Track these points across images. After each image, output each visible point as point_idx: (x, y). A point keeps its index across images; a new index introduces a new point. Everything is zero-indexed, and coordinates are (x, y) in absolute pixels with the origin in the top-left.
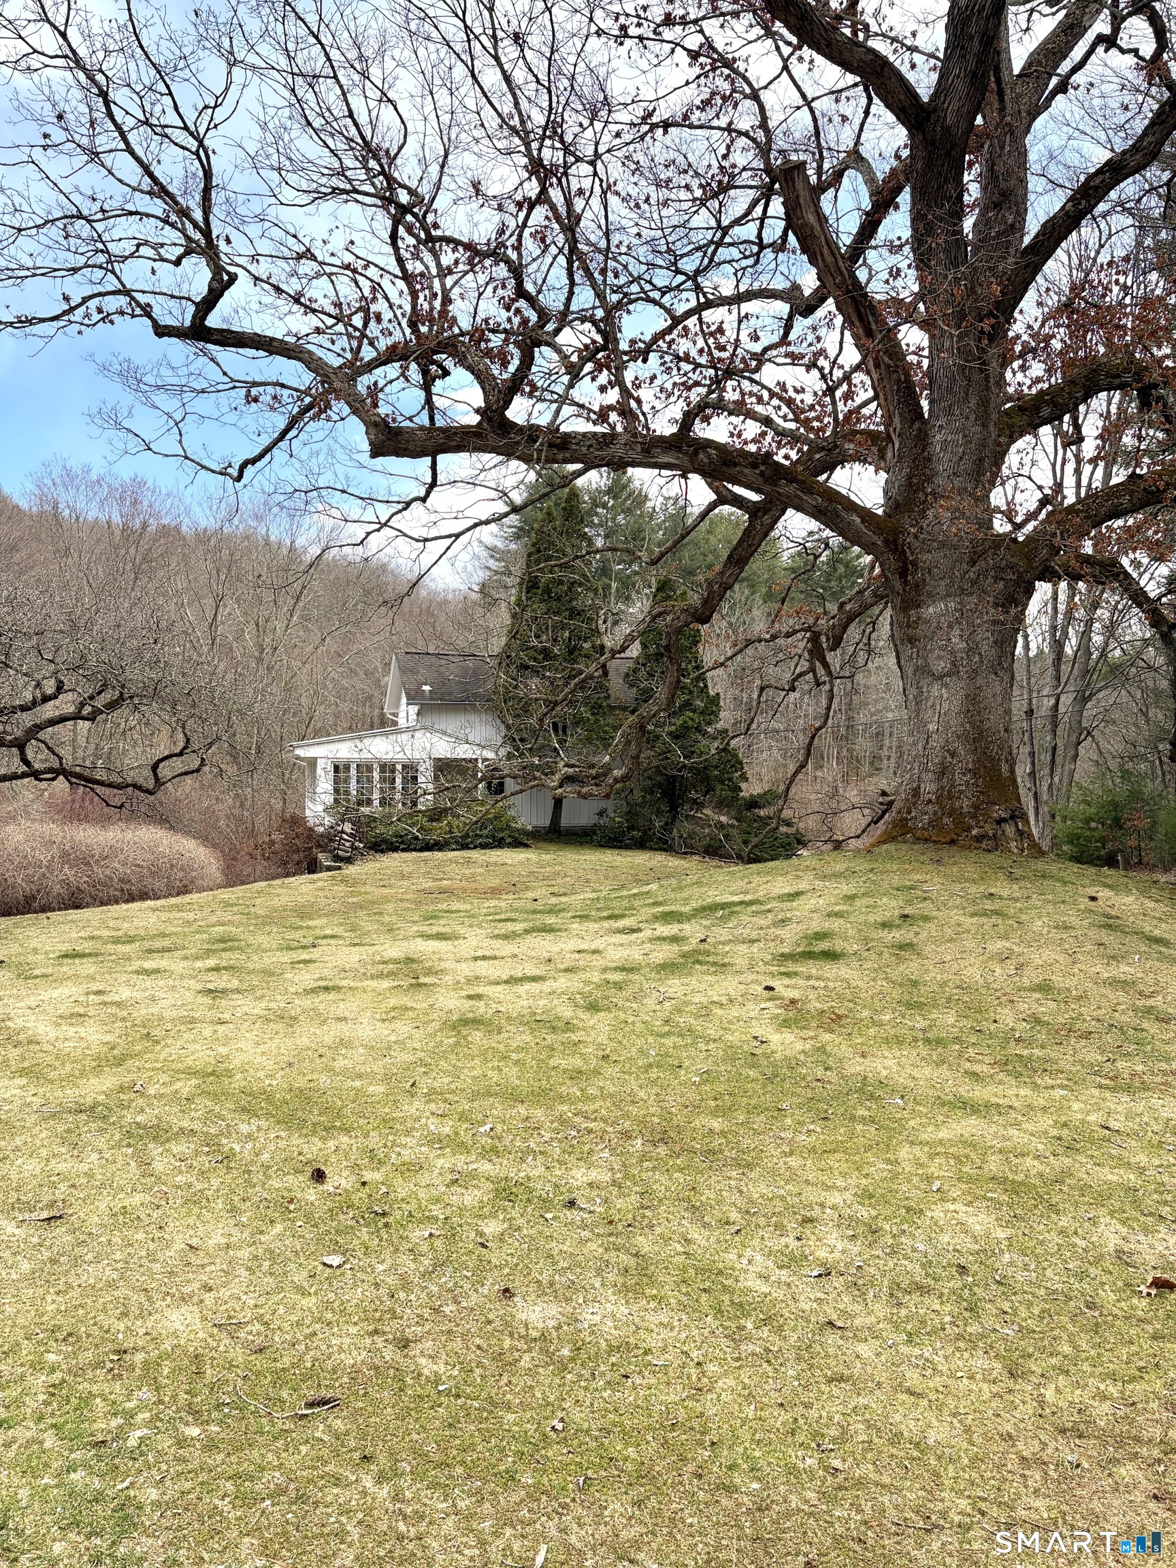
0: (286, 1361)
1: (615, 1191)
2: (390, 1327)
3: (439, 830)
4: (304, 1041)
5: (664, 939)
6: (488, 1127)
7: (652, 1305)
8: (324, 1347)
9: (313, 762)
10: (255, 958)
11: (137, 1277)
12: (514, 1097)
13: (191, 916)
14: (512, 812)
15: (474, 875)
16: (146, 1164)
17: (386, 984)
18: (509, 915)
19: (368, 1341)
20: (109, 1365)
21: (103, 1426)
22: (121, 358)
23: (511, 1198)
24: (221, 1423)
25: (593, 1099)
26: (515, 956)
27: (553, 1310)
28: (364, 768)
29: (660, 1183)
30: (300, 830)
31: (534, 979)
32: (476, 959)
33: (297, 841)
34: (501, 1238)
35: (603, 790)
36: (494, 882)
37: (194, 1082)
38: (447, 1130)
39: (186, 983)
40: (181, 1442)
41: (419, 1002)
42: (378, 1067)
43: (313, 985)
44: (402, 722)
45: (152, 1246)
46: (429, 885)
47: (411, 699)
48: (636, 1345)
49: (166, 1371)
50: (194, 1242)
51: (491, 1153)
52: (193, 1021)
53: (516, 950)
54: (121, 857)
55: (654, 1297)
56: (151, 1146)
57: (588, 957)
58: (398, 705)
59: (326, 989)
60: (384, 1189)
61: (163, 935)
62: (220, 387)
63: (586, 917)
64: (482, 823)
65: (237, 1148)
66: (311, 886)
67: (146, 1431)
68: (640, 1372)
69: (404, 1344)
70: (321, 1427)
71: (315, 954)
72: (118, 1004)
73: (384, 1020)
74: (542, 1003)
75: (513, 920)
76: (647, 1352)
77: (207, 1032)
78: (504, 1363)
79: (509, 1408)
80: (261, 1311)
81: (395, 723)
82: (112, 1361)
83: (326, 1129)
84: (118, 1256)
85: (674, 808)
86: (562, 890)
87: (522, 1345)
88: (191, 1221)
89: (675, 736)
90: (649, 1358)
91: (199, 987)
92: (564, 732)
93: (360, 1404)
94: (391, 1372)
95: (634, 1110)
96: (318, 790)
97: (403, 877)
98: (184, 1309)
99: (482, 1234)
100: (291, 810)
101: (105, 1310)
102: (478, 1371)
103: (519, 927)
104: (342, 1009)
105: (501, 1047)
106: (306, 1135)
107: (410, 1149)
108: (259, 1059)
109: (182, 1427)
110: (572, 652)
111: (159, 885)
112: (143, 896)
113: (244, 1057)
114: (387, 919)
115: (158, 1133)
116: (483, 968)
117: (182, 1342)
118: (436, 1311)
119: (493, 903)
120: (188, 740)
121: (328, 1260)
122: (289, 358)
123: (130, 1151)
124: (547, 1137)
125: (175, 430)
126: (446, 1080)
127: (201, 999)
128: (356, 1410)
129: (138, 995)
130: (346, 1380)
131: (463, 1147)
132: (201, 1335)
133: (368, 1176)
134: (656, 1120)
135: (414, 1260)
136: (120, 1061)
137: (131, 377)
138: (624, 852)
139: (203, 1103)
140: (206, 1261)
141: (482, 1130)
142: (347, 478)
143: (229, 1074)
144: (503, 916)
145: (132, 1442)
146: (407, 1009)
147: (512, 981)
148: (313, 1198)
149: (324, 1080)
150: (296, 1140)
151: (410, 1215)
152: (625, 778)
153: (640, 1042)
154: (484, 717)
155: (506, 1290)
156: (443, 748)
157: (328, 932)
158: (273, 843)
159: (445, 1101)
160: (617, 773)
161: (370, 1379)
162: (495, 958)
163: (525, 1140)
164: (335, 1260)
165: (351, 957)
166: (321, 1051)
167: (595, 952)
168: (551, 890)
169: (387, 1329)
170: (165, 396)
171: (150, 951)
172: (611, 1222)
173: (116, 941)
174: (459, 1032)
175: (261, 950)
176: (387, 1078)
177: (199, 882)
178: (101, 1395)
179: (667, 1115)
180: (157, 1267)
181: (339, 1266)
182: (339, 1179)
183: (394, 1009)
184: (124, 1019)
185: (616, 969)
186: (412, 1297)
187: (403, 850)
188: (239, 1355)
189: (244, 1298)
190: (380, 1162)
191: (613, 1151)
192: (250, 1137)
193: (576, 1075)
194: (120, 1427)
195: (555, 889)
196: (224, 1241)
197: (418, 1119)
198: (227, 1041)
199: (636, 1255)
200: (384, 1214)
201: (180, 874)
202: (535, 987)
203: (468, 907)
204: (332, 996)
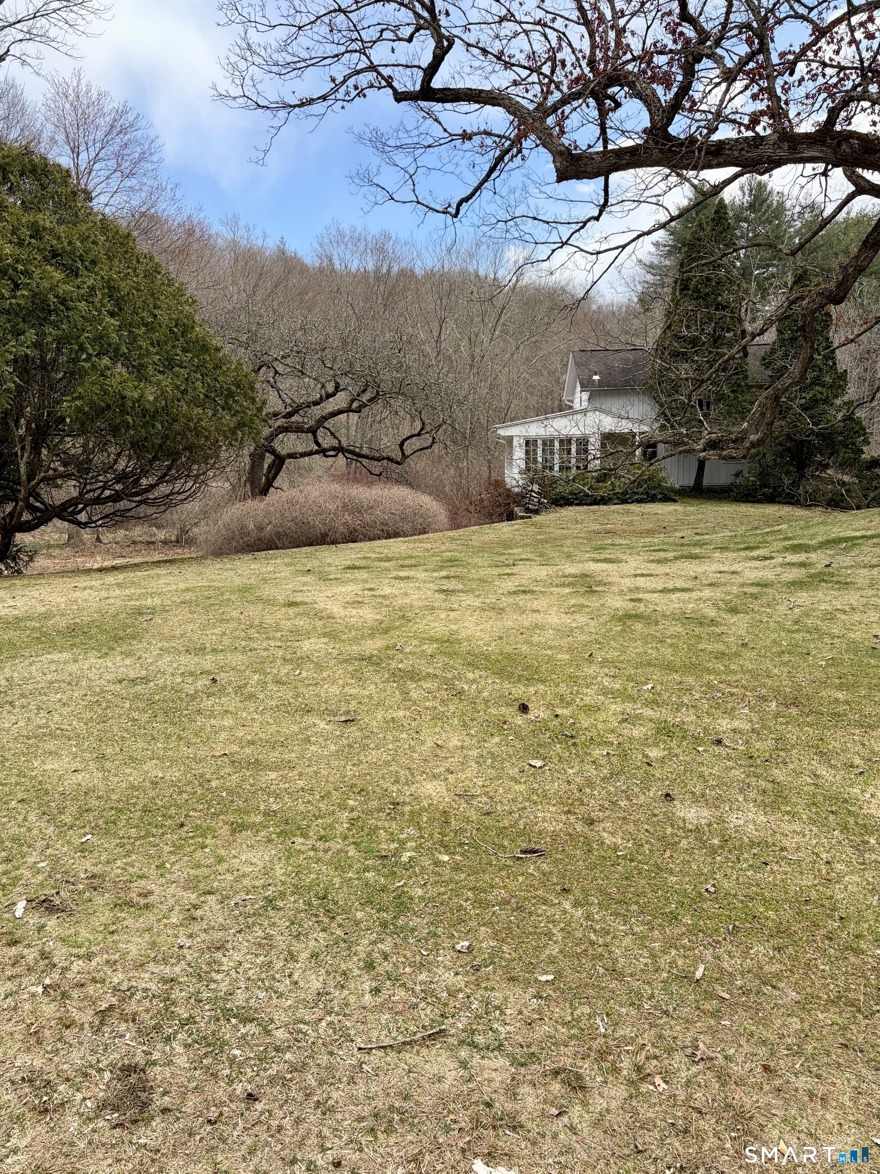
0: (506, 823)
1: (754, 736)
2: (580, 810)
3: (604, 490)
4: (510, 624)
5: (793, 564)
6: (650, 686)
7: (786, 817)
8: (532, 817)
9: (510, 440)
10: (473, 571)
11: (404, 760)
12: (670, 668)
13: (429, 546)
14: (663, 474)
15: (632, 521)
16: (405, 693)
17: (567, 590)
18: (661, 547)
19: (564, 817)
20: (388, 811)
21: (386, 847)
22: (371, 127)
23: (670, 735)
24: (463, 855)
25: (734, 672)
26: (667, 574)
27: (705, 813)
28: (548, 443)
29: (792, 734)
30: (501, 490)
31: (683, 590)
32: (636, 576)
33: (499, 499)
34: (662, 760)
35: (741, 453)
36: (649, 526)
37: (435, 646)
38: (618, 686)
39: (427, 585)
40: (437, 863)
41: (593, 602)
42: (564, 642)
43: (514, 589)
44: (577, 406)
45: (412, 743)
46: (597, 527)
47: (584, 387)
48: (774, 844)
49: (425, 819)
50: (439, 742)
51: (653, 703)
52: (433, 608)
53: (668, 571)
54: (381, 507)
55: (788, 813)
56: (409, 683)
57: (728, 576)
58: (573, 393)
59: (524, 592)
60: (572, 721)
61: (411, 557)
62: (442, 141)
63: (726, 548)
64: (638, 482)
65: (466, 688)
66: (510, 528)
67: (413, 853)
68: (777, 862)
69: (591, 822)
70: (532, 867)
71: (515, 570)
72: (384, 597)
73: (566, 613)
74: (691, 606)
75: (665, 550)
76: (782, 849)
77: (443, 616)
78: (669, 844)
79: (671, 872)
80: (487, 790)
81: (571, 407)
82: (389, 809)
83: (527, 679)
84: (390, 746)
85: (801, 468)
86: (704, 531)
87: (680, 833)
88: (437, 730)
89: (805, 408)
90: (785, 853)
91: (436, 588)
92: (708, 408)
93: (559, 856)
94: (582, 839)
95: (769, 682)
96: (515, 457)
97: (577, 522)
98: (435, 783)
99: (647, 757)
100: (494, 476)
101: (383, 778)
102: (647, 846)
103: (670, 555)
104: (536, 605)
105: (658, 634)
106: (514, 683)
107: (590, 696)
108: (478, 634)
109: (437, 854)
110: (716, 340)
111: (407, 527)
112: (396, 535)
113: (469, 632)
114: (566, 550)
115: (413, 675)
116: (641, 582)
117: (435, 802)
118: (614, 803)
119: (647, 540)
120: (423, 424)
121: (533, 763)
122: (494, 105)
123: (395, 685)
124: (697, 696)
125: (410, 181)
126: (616, 654)
127: (437, 595)
128: (557, 860)
129: (396, 592)
130: (548, 839)
131: (631, 699)
132: (447, 799)
133: (559, 711)
134: (788, 690)
135: (596, 769)
136: (386, 631)
137: (379, 143)
138: (756, 505)
139: (440, 660)
140: (448, 755)
141: (645, 688)
142: (537, 209)
143: (458, 641)
144: (656, 548)
145: (405, 858)
146: (583, 606)
147: (664, 591)
148: (520, 723)
149: (525, 649)
150: (506, 685)
151: (592, 738)
152: (760, 442)
153: (774, 636)
154: (641, 397)
155: (668, 795)
156: (609, 424)
157: (524, 557)
158: (482, 500)
159: (616, 667)
160: (754, 438)
161: (566, 841)
162: (651, 575)
163: (679, 697)
164: (538, 763)
165: (542, 572)
166: (522, 630)
167: (733, 573)
168: (696, 531)
169: (578, 811)
170: (401, 156)
171: (402, 566)
172: (751, 757)
173: (380, 560)
174: (624, 623)
175: (476, 566)
176: (570, 650)
177: (433, 526)
178: (384, 828)
179: (799, 688)
180: (416, 755)
181: (541, 767)
182: (538, 712)
183: (574, 606)
184: (387, 606)
185: (752, 584)
186: (596, 793)
187: (577, 505)
188: (473, 815)
189: (475, 780)
190: (568, 703)
191: (751, 709)
192: (474, 681)
193: (720, 656)
194: (396, 849)
195: (699, 531)
196: (459, 744)
197: (596, 677)
198: (456, 621)
199: (773, 781)
200: (572, 737)
201: (421, 520)
202: (685, 596)
203: (628, 542)
204: (528, 596)
